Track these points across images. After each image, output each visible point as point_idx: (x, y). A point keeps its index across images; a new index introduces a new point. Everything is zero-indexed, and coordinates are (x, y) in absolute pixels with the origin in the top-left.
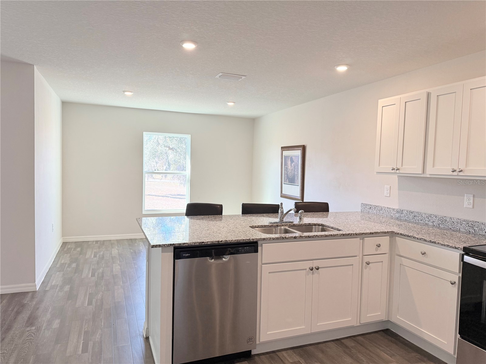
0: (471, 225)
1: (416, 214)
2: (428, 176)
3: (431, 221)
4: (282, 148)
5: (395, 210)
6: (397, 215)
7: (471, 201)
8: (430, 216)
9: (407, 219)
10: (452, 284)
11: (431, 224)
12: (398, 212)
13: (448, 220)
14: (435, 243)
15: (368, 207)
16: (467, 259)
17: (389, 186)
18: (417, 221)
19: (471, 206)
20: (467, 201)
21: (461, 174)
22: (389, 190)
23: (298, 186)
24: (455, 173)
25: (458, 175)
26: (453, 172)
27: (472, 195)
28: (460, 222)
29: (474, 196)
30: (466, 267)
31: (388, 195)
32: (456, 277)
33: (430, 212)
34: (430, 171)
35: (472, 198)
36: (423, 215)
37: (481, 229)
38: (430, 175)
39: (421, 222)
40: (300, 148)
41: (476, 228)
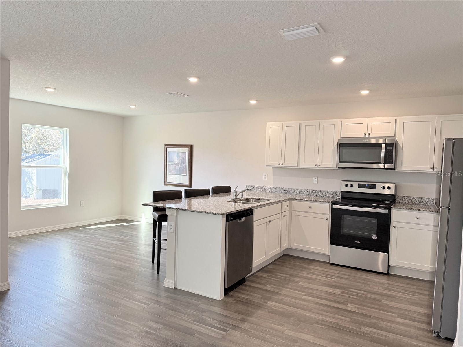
0: (317, 192)
1: (285, 189)
2: (301, 168)
3: (295, 192)
4: (165, 145)
5: (272, 188)
6: (273, 191)
8: (294, 189)
9: (279, 192)
10: (326, 219)
11: (295, 194)
13: (304, 191)
14: (316, 201)
15: (252, 187)
16: (334, 206)
18: (286, 193)
19: (316, 183)
20: (314, 180)
21: (319, 166)
22: (267, 176)
23: (186, 175)
24: (316, 166)
25: (318, 167)
26: (316, 165)
27: (317, 177)
28: (311, 191)
29: (318, 178)
30: (334, 210)
31: (266, 179)
32: (329, 216)
33: (293, 187)
34: (302, 165)
35: (317, 179)
36: (290, 190)
37: (322, 194)
38: (302, 167)
39: (289, 193)
40: (188, 147)
41: (320, 194)
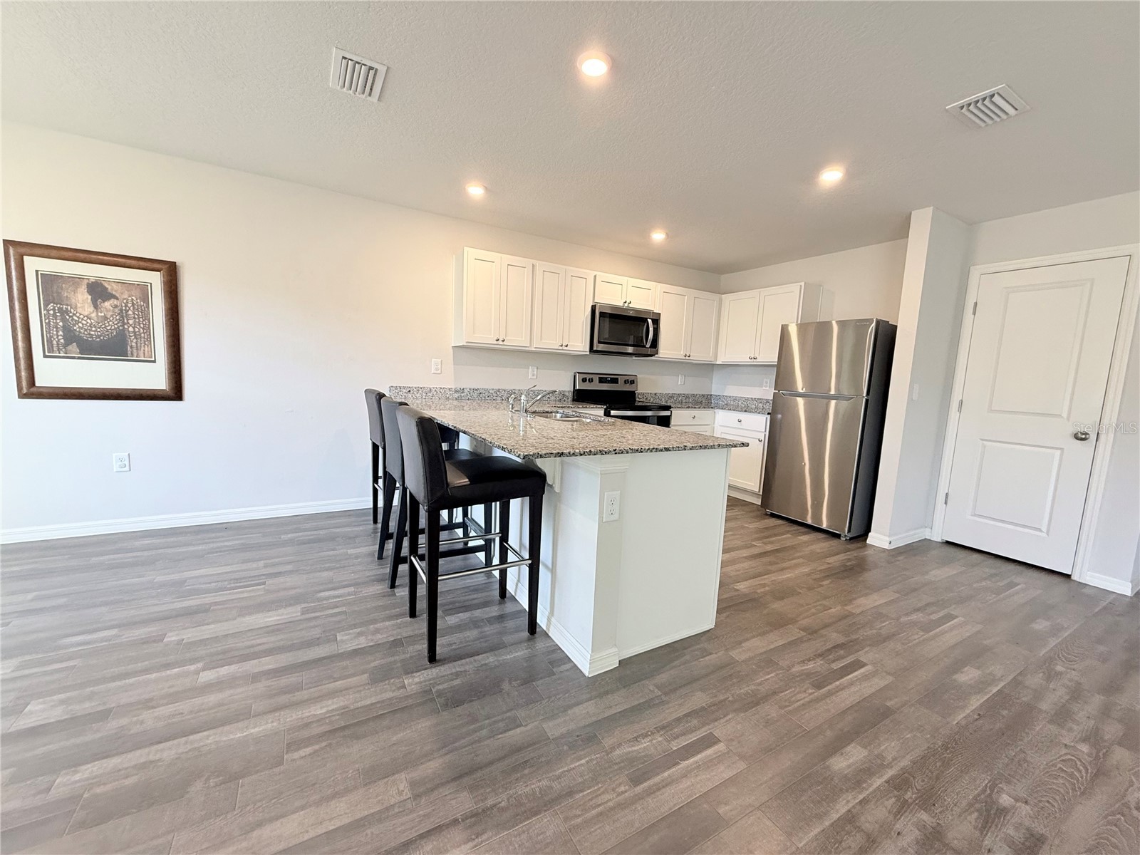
7: (535, 373)
12: (456, 391)
17: (440, 360)
